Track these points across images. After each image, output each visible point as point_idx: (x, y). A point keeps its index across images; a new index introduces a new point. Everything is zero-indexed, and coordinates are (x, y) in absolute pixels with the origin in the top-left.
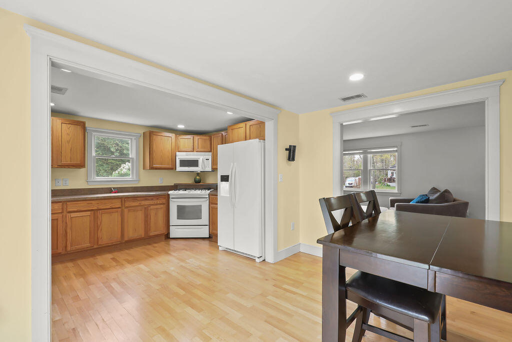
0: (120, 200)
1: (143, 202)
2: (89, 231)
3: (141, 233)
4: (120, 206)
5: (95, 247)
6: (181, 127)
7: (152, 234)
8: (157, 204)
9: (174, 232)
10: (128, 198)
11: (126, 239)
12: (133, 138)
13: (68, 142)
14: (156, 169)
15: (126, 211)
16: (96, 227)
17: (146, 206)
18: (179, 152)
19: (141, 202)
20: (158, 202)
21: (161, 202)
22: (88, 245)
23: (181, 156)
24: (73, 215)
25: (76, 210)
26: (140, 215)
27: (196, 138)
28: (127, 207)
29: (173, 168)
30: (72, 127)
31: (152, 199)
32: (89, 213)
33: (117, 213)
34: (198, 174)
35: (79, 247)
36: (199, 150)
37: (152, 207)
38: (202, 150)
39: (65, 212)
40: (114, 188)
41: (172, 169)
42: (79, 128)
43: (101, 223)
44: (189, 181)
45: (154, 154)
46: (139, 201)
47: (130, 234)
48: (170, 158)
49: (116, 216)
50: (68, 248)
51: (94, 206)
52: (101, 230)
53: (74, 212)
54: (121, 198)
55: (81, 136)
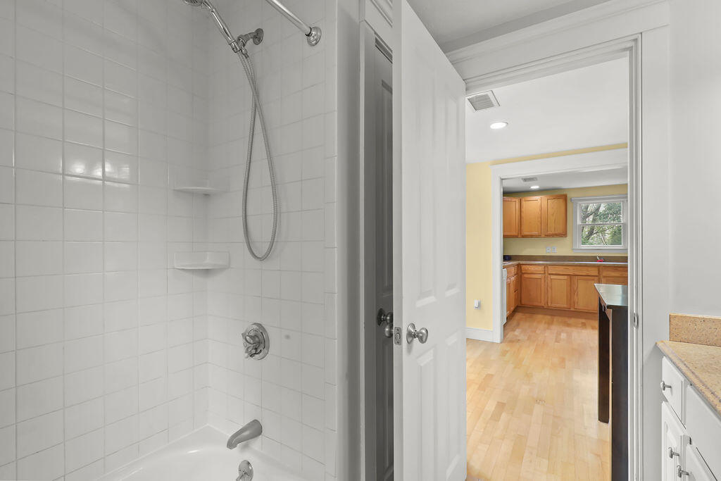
0: (597, 269)
4: (597, 274)
5: (572, 309)
10: (607, 267)
13: (553, 215)
15: (604, 280)
16: (572, 292)
22: (565, 306)
24: (553, 277)
25: (554, 273)
28: (604, 277)
30: (556, 201)
32: (566, 277)
33: (593, 281)
35: (558, 305)
39: (547, 274)
40: (600, 257)
42: (561, 200)
43: (577, 287)
46: (619, 271)
50: (549, 305)
51: (571, 271)
52: (577, 295)
53: (552, 274)
54: (598, 266)
55: (563, 208)
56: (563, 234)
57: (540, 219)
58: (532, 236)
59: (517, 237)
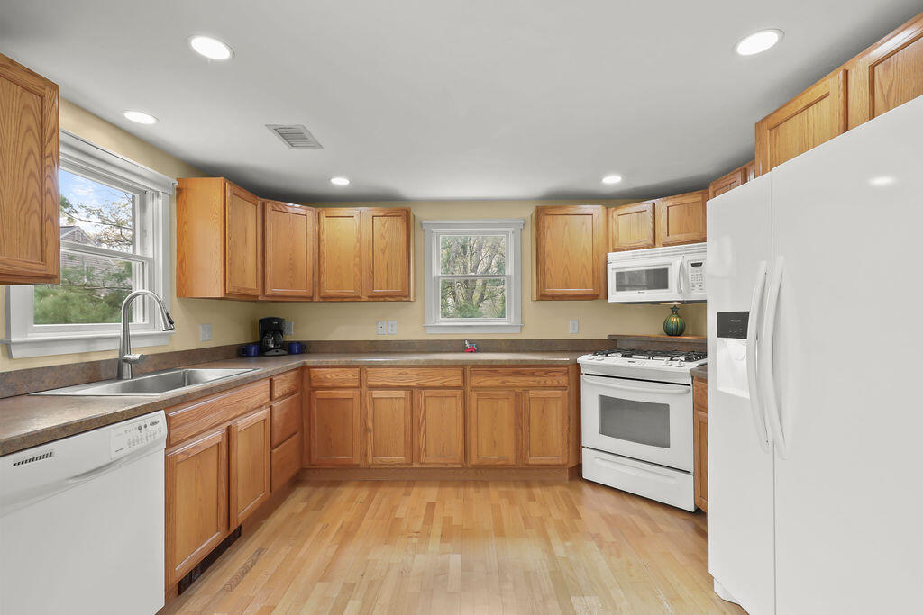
0: (461, 371)
1: (510, 379)
2: (402, 432)
3: (506, 451)
4: (460, 383)
5: (415, 465)
6: (612, 181)
7: (533, 460)
8: (545, 388)
9: (593, 467)
10: (479, 366)
11: (474, 460)
12: (510, 230)
13: (383, 251)
14: (554, 298)
15: (472, 396)
16: (415, 425)
17: (517, 390)
18: (615, 251)
19: (505, 379)
20: (549, 383)
21: (556, 383)
22: (402, 459)
23: (619, 262)
24: (377, 394)
25: (380, 384)
26: (505, 408)
27: (662, 204)
28: (474, 389)
29: (599, 295)
30: (390, 221)
31: (533, 374)
32: (401, 394)
33: (453, 400)
34: (675, 310)
35: (386, 459)
36: (672, 238)
37: (532, 393)
38: (683, 237)
39: (364, 387)
40: (471, 342)
41: (594, 297)
42: (399, 223)
43: (425, 415)
44: (650, 328)
45: (548, 263)
46: (500, 375)
47: (484, 451)
48: (590, 270)
49: (453, 406)
50: (370, 459)
51: (412, 379)
52: (425, 432)
53: (377, 388)
54: (462, 366)
55: (403, 238)
56: (403, 296)
57: (358, 260)
58: (341, 299)
59: (310, 299)
